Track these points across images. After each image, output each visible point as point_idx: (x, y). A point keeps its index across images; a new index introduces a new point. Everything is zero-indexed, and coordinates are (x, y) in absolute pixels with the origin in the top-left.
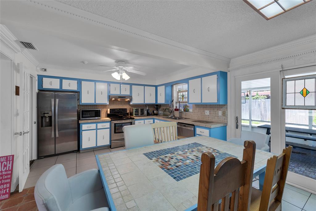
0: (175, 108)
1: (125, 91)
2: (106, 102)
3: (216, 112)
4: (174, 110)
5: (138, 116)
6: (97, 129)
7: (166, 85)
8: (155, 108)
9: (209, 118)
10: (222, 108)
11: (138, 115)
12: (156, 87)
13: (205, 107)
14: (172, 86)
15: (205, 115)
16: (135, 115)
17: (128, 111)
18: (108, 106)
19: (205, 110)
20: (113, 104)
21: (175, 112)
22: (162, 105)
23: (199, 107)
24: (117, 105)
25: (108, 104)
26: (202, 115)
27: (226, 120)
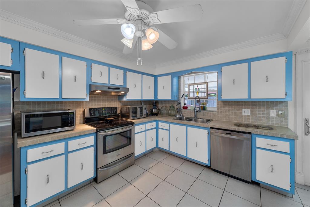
0: (183, 105)
1: (117, 80)
2: (84, 96)
3: (263, 111)
4: (182, 108)
5: (135, 118)
6: (67, 152)
7: (173, 75)
8: (153, 105)
9: (249, 119)
10: (276, 106)
11: (136, 116)
12: (156, 77)
13: (242, 105)
14: (178, 77)
15: (242, 116)
16: (132, 117)
17: (119, 112)
18: (85, 104)
19: (243, 108)
20: (95, 100)
21: (184, 110)
22: (159, 102)
23: (229, 105)
24: (101, 102)
25: (88, 99)
26: (235, 115)
27: (284, 123)
